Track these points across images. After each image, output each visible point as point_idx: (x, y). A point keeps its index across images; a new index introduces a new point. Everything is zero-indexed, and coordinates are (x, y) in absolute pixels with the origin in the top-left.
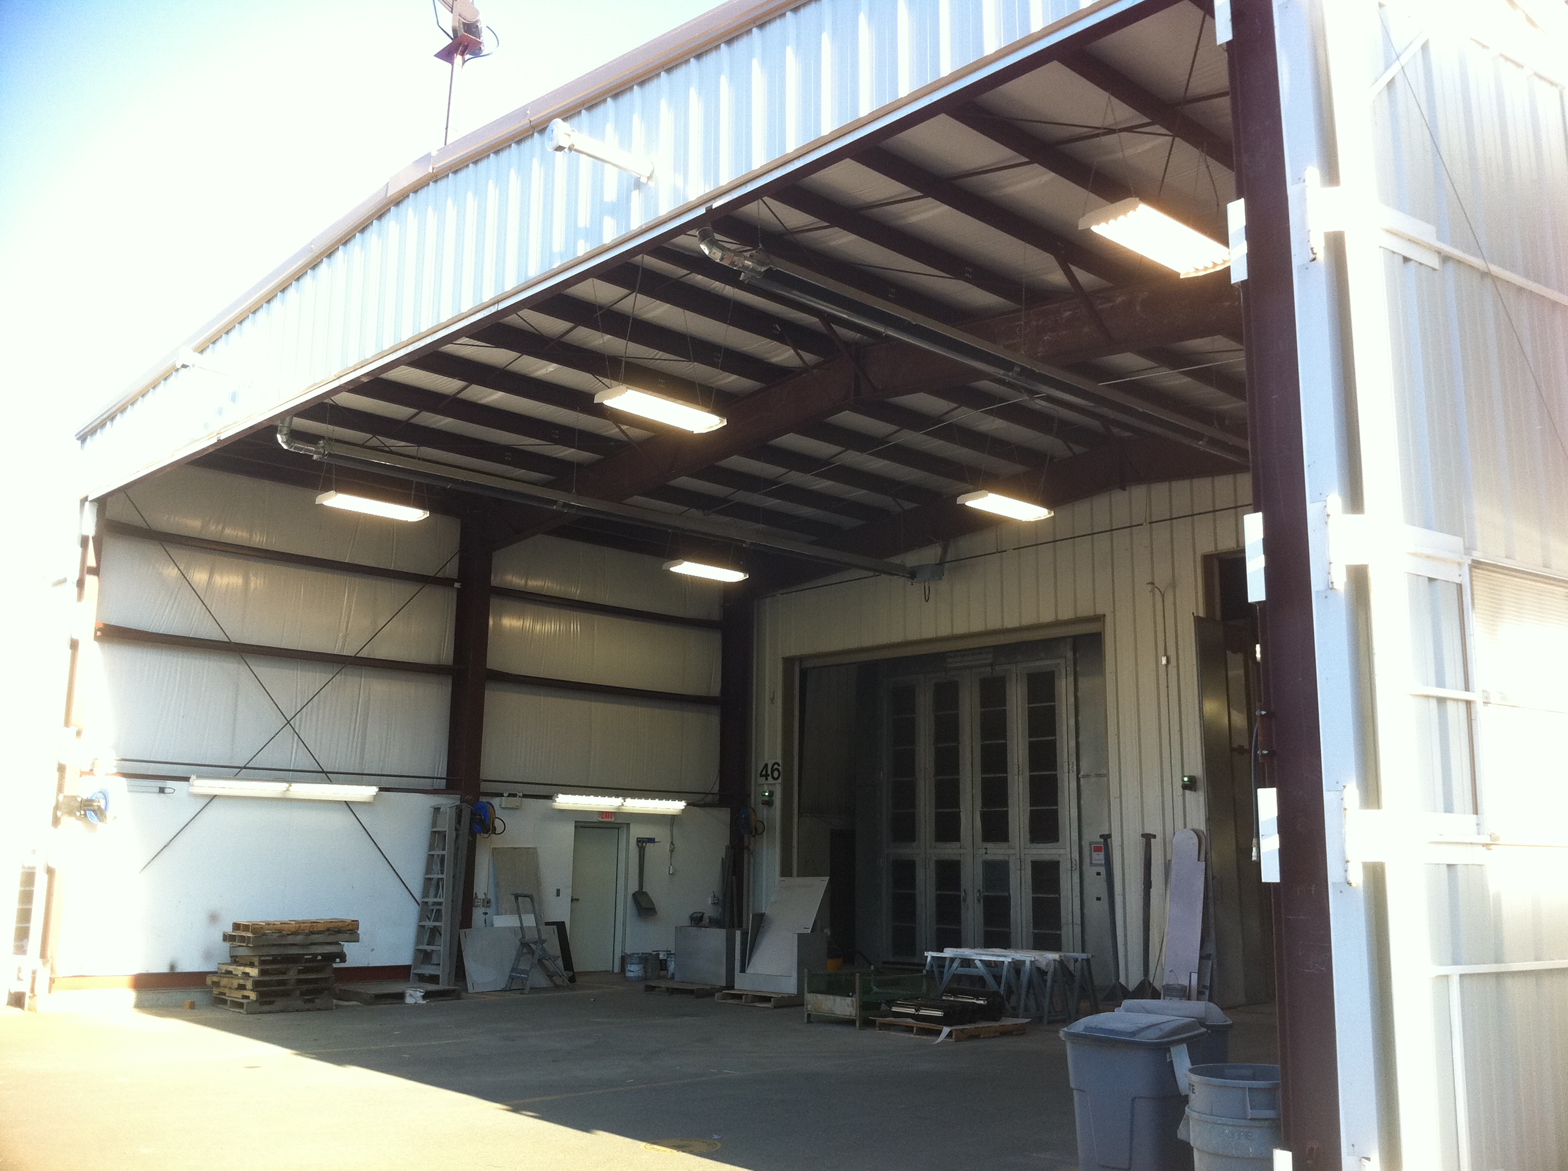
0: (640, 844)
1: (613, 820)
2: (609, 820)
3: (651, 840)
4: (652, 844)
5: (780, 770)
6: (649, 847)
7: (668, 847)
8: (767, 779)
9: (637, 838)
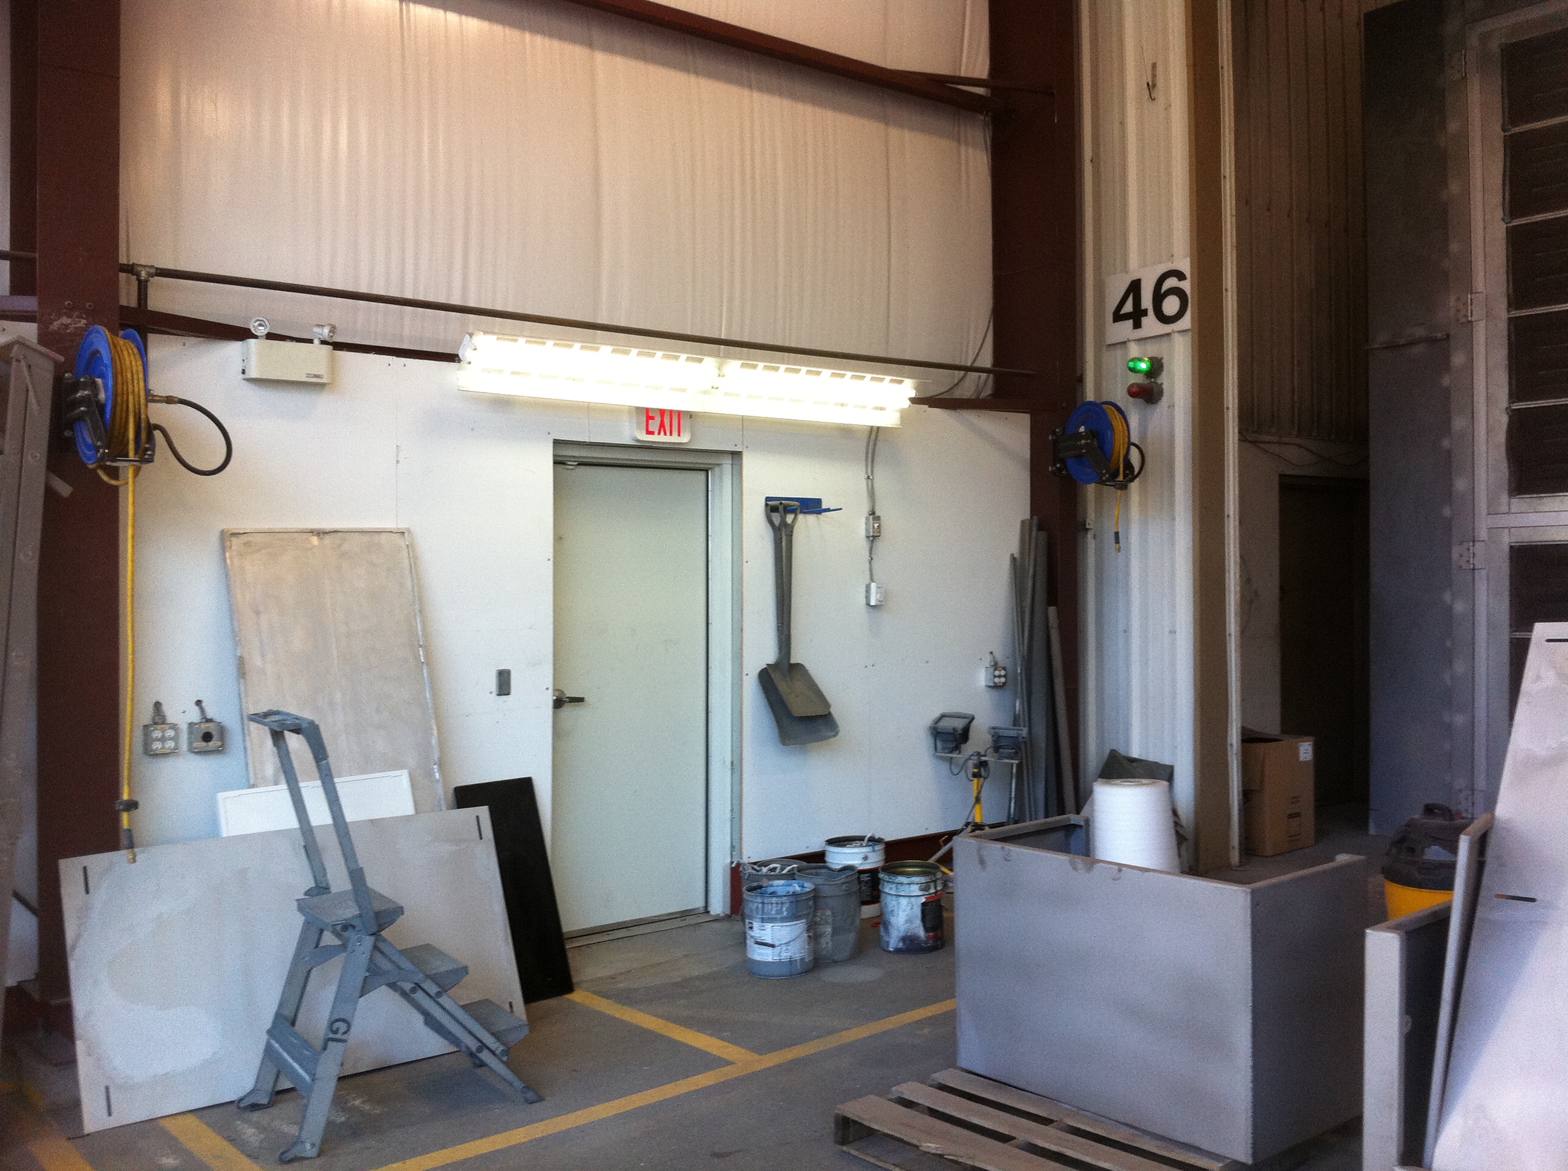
0: (776, 518)
1: (685, 438)
2: (674, 439)
3: (812, 506)
4: (811, 518)
5: (1188, 292)
6: (804, 525)
7: (861, 527)
8: (1137, 325)
9: (768, 499)
